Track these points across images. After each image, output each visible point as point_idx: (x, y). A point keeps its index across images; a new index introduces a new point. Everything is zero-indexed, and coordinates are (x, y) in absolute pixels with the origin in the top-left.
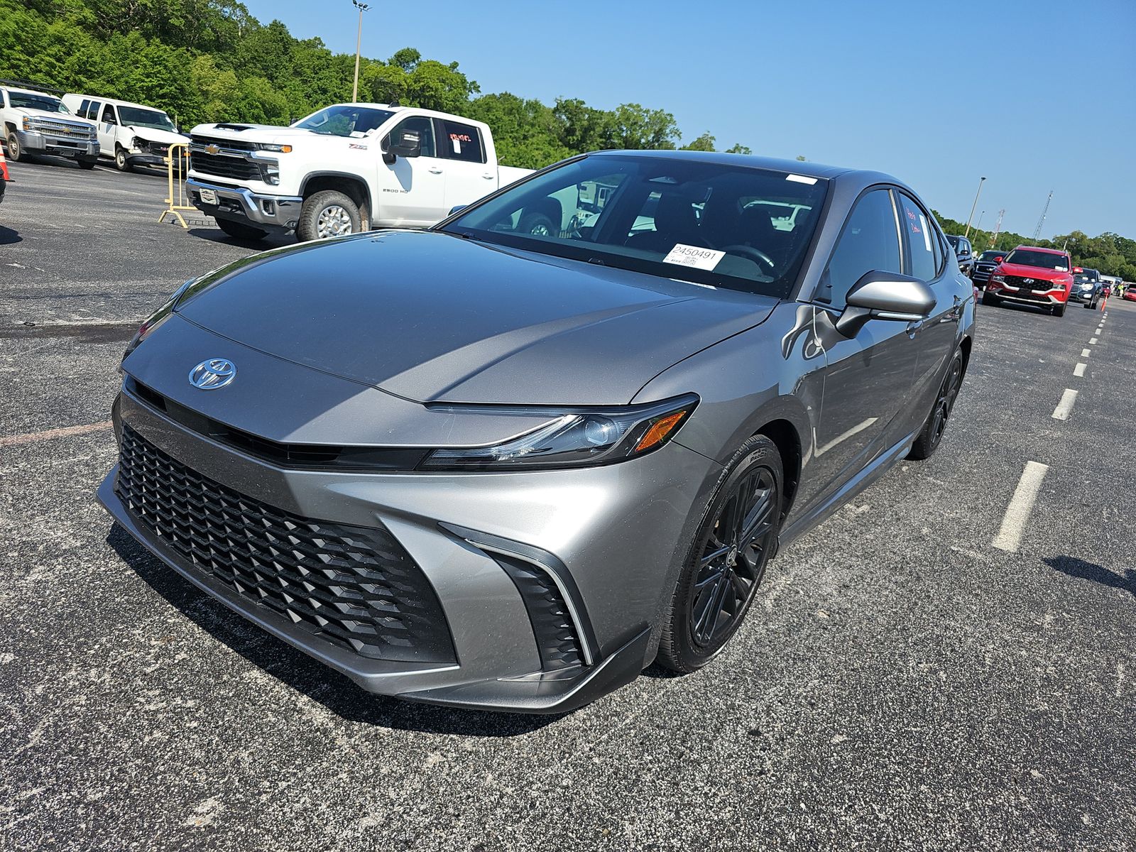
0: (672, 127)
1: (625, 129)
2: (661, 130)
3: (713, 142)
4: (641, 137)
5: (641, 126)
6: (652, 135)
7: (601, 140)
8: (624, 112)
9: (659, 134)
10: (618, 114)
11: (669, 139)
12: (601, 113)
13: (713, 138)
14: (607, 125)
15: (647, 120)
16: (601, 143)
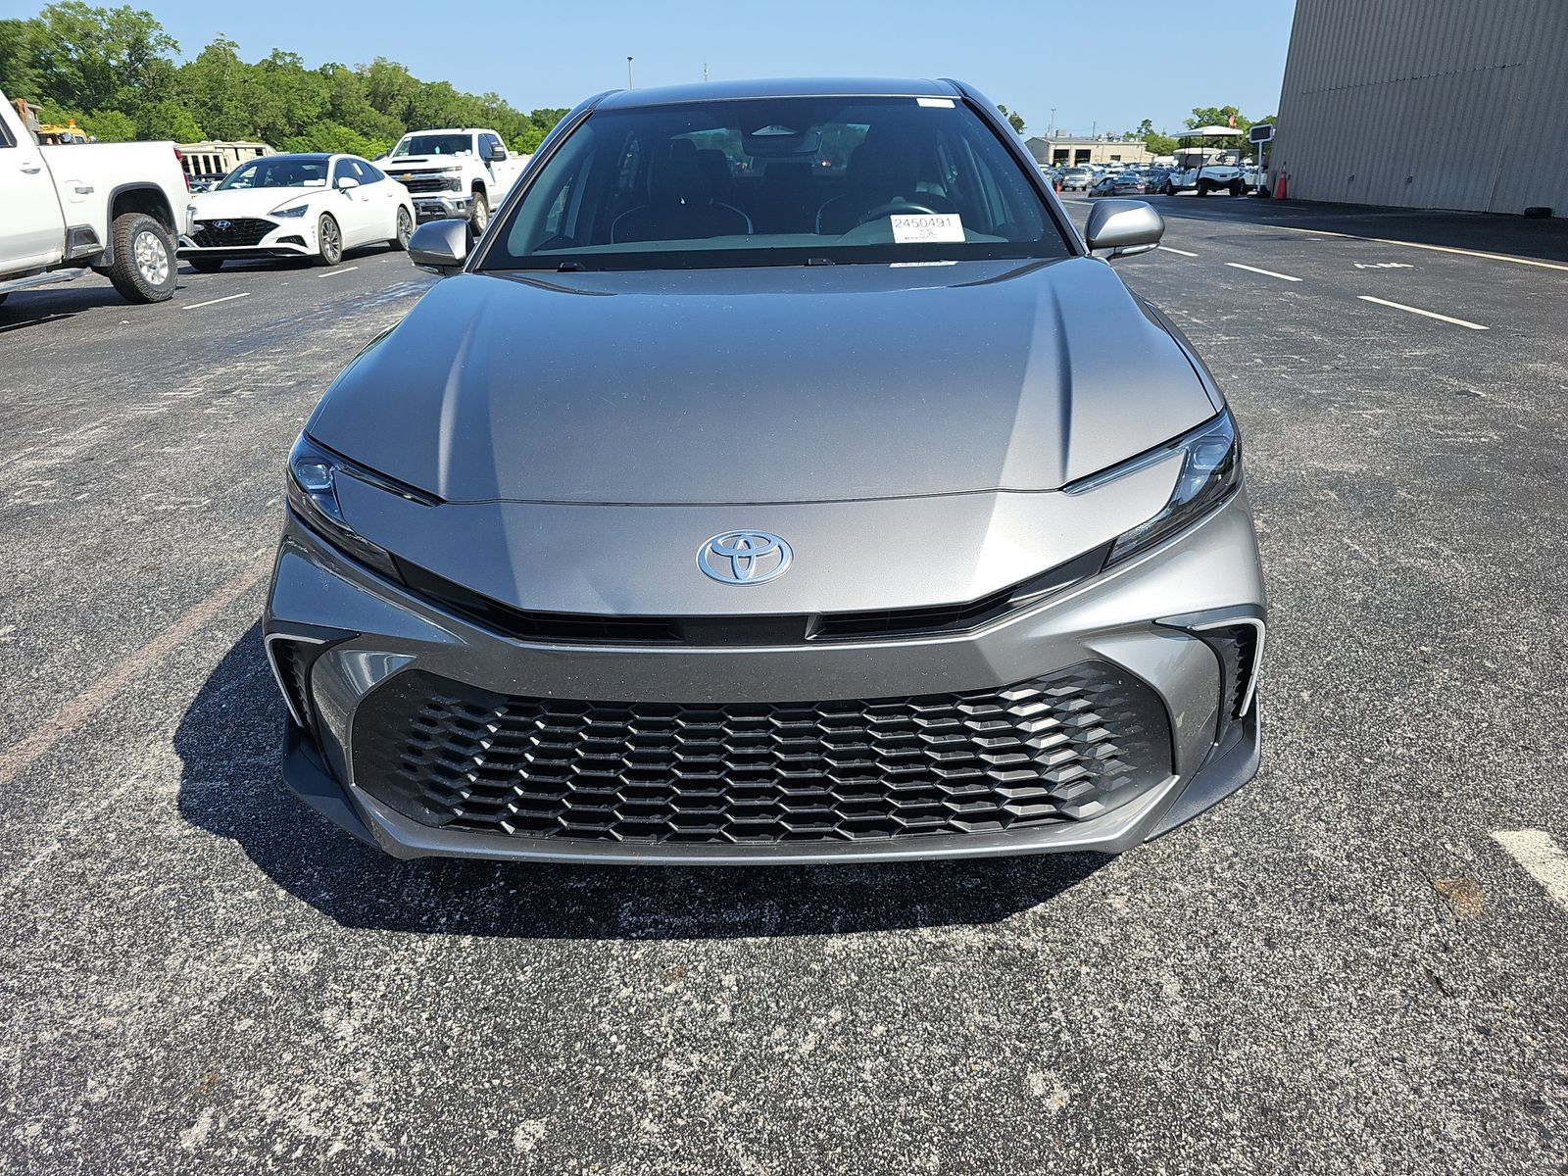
0: (156, 33)
1: (71, 46)
2: (138, 41)
3: (235, 50)
4: (108, 56)
5: (99, 40)
6: (127, 52)
7: (36, 72)
8: (59, 18)
9: (138, 48)
10: (48, 23)
11: (159, 54)
12: (18, 25)
13: (232, 44)
14: (35, 45)
15: (105, 27)
16: (39, 76)
